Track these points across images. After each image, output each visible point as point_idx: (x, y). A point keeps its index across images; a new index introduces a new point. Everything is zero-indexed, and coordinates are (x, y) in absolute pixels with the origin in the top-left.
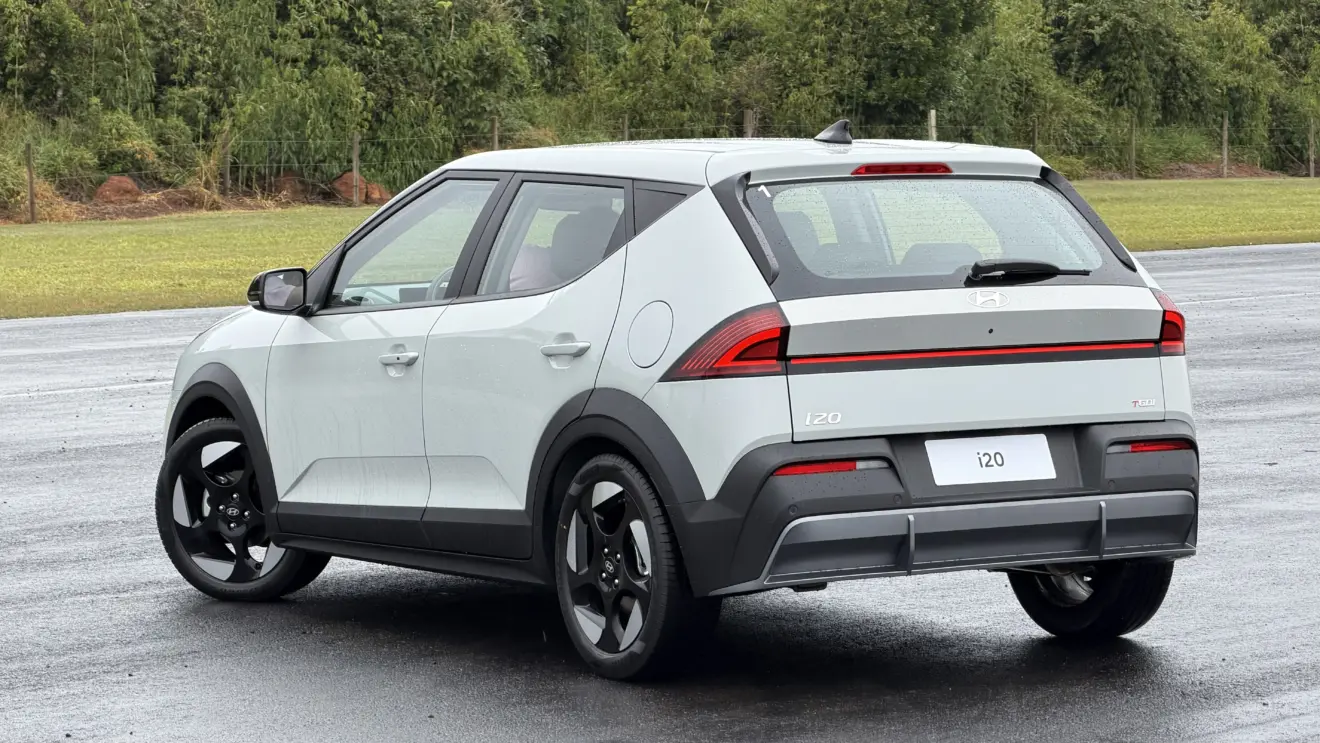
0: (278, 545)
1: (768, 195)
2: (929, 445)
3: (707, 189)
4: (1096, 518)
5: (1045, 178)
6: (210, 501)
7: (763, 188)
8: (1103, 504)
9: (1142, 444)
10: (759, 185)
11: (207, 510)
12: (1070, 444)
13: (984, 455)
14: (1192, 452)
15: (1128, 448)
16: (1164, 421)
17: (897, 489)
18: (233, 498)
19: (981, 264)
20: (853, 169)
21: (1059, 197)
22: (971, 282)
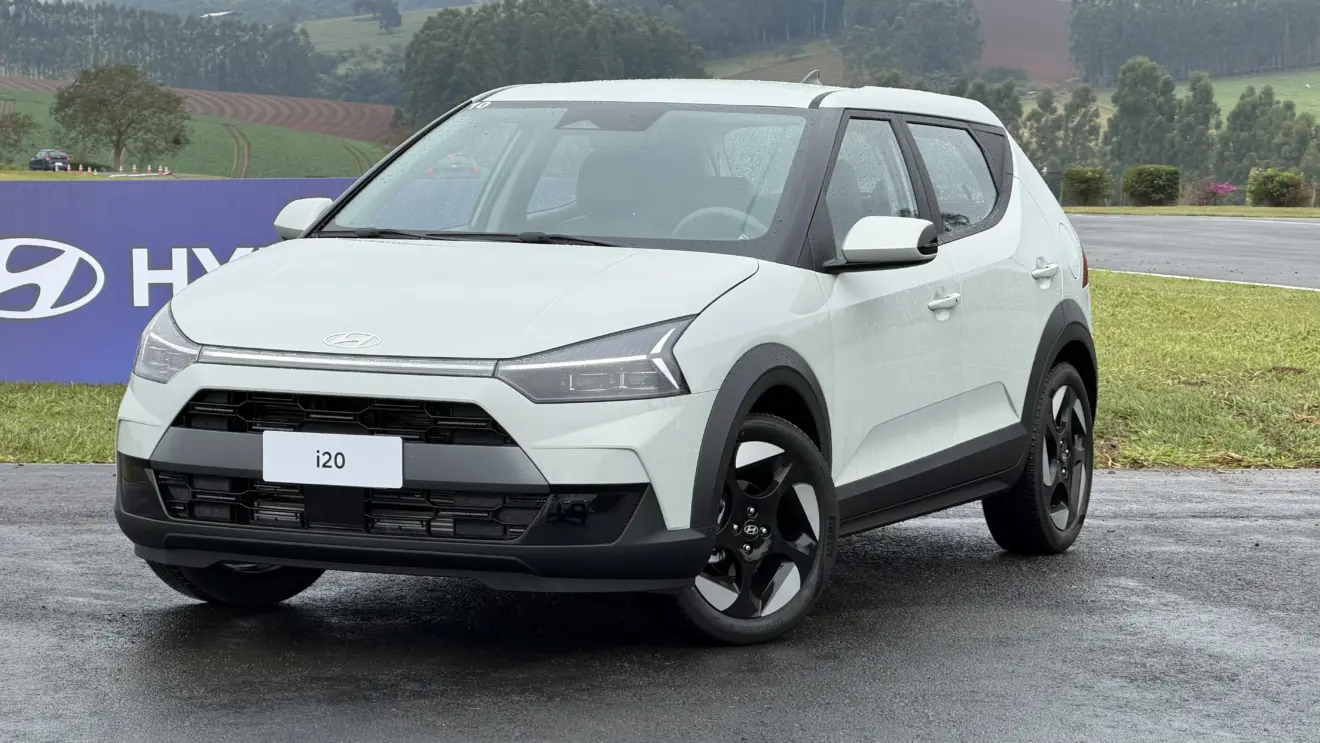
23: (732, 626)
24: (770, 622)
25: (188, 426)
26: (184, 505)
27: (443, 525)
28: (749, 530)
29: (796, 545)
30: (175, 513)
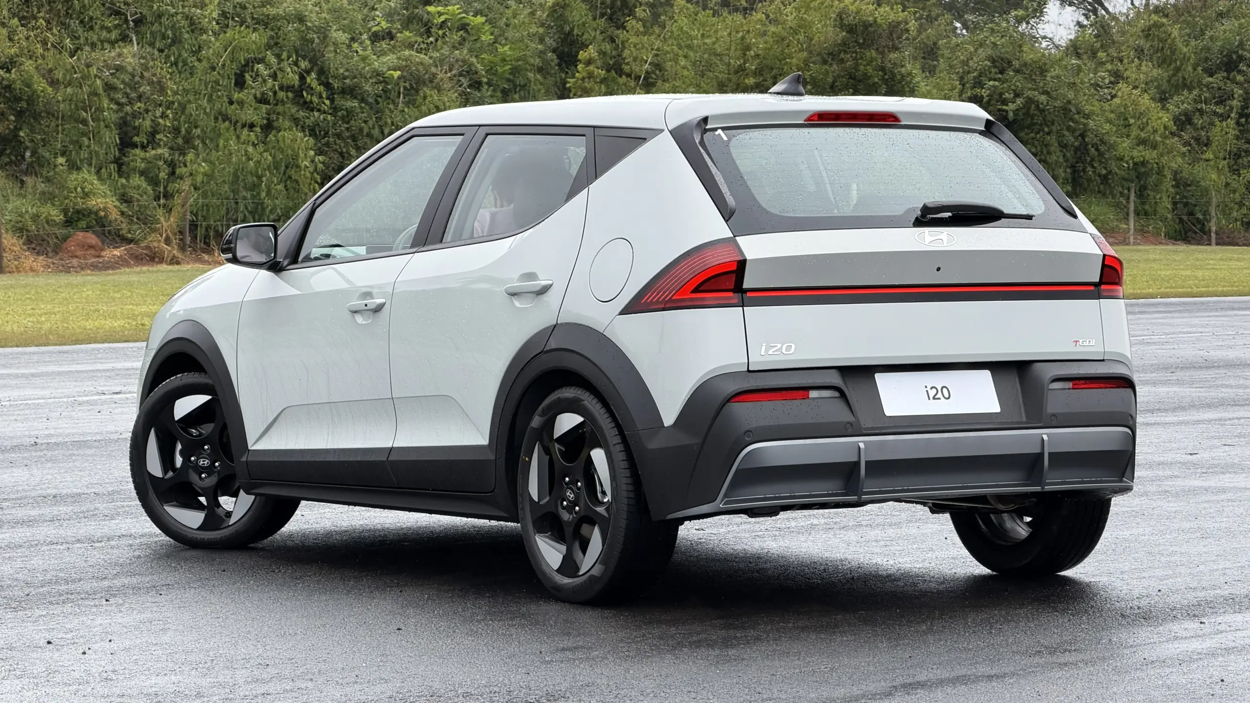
0: (248, 492)
1: (725, 138)
2: (880, 378)
3: (666, 133)
4: (1038, 451)
5: (989, 130)
6: (182, 453)
7: (719, 131)
8: (1045, 437)
9: (1083, 382)
10: (716, 129)
11: (179, 461)
12: (1013, 381)
13: (932, 388)
14: (1129, 391)
15: (1069, 385)
16: (1103, 360)
17: (847, 417)
18: (204, 450)
19: (929, 205)
20: (806, 116)
21: (1003, 148)
22: (919, 222)
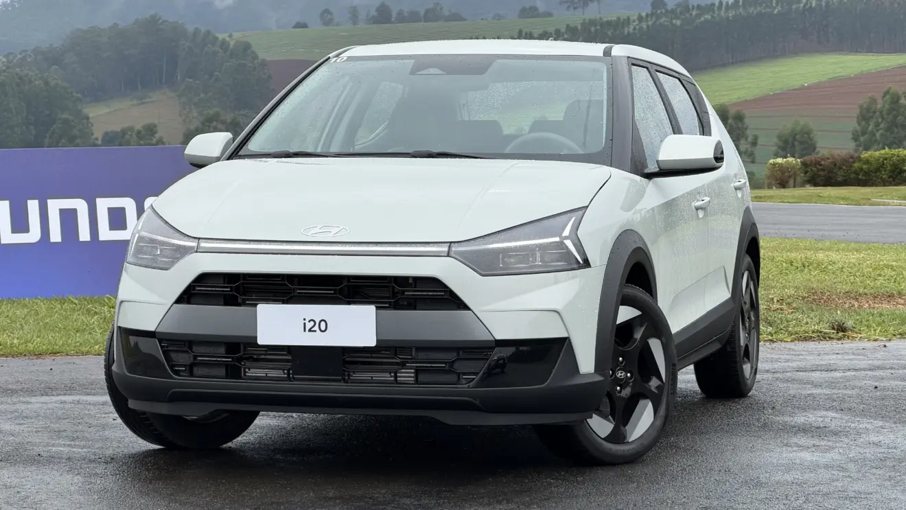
23: (611, 449)
24: (633, 446)
25: (189, 303)
26: (185, 366)
27: (407, 375)
28: (619, 375)
29: (650, 386)
30: (177, 373)
